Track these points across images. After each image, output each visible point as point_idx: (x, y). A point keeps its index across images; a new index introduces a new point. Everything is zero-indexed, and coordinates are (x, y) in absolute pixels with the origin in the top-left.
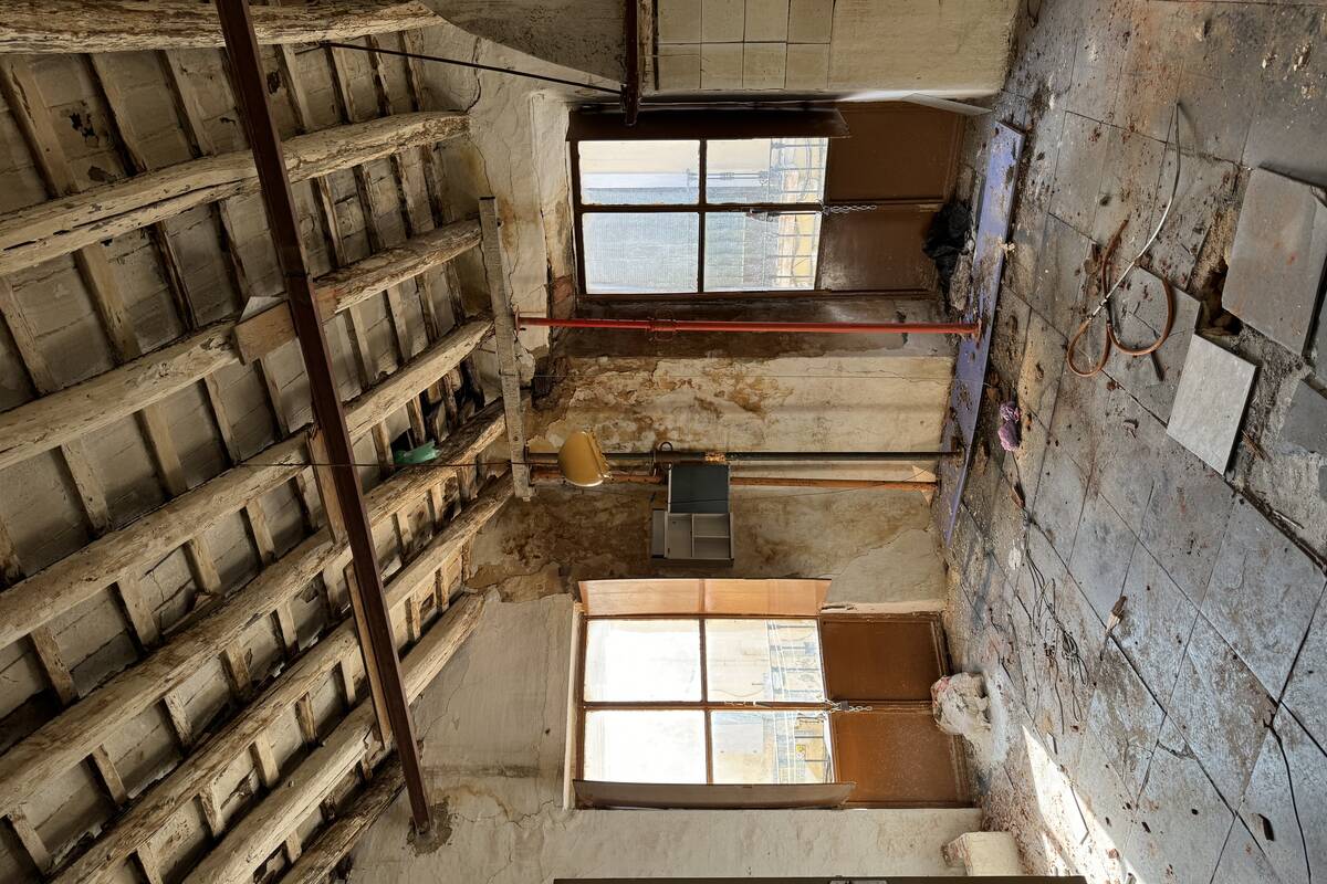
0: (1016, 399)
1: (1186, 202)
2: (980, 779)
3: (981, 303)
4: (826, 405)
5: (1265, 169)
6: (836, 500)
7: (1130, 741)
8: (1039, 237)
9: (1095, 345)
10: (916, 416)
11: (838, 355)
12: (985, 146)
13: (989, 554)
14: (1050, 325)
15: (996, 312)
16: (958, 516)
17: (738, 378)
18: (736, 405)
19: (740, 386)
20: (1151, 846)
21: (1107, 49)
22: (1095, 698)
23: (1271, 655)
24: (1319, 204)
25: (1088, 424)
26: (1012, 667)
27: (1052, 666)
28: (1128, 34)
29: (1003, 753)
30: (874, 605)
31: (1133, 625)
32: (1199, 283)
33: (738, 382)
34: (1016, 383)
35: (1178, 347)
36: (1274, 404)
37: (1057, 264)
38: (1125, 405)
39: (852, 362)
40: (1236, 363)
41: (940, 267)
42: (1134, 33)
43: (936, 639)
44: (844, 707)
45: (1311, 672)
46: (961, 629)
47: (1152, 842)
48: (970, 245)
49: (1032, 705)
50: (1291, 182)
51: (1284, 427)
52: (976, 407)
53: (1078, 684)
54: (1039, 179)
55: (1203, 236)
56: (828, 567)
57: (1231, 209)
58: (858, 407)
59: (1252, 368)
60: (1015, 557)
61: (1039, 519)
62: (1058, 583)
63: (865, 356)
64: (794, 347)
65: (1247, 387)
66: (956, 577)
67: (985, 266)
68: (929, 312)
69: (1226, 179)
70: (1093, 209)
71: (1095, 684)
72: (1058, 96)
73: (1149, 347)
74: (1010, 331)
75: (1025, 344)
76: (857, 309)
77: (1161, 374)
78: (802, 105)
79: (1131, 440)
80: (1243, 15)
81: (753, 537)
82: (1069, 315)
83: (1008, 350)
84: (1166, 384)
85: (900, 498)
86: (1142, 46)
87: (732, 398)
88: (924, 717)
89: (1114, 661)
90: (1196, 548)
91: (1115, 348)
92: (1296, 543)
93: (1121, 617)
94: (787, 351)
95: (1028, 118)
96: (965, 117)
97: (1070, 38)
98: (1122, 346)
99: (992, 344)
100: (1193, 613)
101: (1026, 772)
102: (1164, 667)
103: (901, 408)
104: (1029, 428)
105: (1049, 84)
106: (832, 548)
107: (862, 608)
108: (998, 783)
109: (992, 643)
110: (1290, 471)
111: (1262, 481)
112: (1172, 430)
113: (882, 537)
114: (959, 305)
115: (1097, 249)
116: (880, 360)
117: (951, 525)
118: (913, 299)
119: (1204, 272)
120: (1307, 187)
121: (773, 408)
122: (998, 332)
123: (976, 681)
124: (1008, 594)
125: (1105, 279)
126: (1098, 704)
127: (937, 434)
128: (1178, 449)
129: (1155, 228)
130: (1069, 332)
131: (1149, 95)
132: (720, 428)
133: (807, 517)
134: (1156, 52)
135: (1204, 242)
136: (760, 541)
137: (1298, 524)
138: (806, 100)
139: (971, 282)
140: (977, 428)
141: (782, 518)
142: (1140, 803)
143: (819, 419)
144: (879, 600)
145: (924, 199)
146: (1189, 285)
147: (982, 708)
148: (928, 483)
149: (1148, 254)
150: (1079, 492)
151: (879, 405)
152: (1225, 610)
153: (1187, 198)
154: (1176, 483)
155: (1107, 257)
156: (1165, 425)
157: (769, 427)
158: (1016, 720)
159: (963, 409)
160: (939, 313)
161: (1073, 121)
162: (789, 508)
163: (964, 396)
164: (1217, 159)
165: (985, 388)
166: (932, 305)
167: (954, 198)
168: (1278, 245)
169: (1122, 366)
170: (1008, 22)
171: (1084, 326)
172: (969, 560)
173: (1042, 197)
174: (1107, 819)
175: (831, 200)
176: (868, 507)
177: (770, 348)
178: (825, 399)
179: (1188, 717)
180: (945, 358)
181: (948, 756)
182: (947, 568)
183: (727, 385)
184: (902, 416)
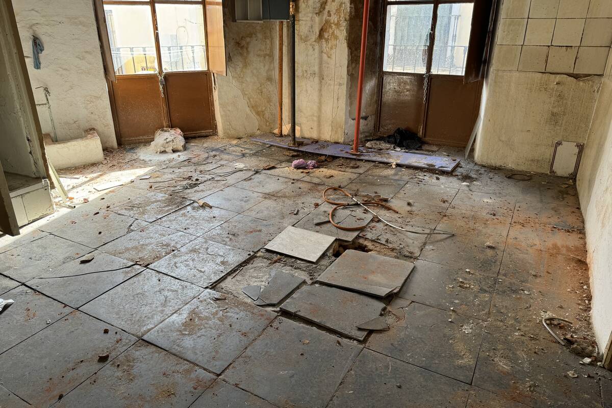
0: (318, 167)
1: (402, 236)
2: (133, 148)
3: (368, 154)
4: (322, 78)
5: (413, 269)
6: (272, 84)
7: (140, 208)
8: (397, 177)
9: (338, 199)
10: (315, 125)
11: (347, 82)
12: (448, 156)
13: (244, 155)
14: (352, 181)
15: (362, 160)
16: (265, 144)
17: (338, 25)
18: (323, 25)
19: (334, 27)
20: (87, 215)
21: (488, 206)
22: (164, 195)
23: (171, 265)
24: (390, 290)
25: (300, 195)
26: (186, 163)
27: (184, 178)
28: (494, 215)
29: (144, 158)
30: (217, 101)
31: (198, 211)
32: (361, 241)
33: (335, 25)
34: (326, 168)
35: (331, 232)
36: (295, 269)
37: (382, 184)
38: (306, 210)
39: (343, 91)
40: (318, 254)
41: (389, 137)
42: (494, 217)
43: (203, 132)
44: (161, 82)
45: (159, 280)
46: (208, 143)
47: (89, 216)
48: (398, 149)
49: (165, 171)
50: (405, 278)
51: (283, 273)
52: (317, 152)
53: (173, 189)
54: (425, 178)
55: (384, 243)
56: (236, 78)
57: (396, 254)
58: (321, 96)
59: (314, 260)
60: (240, 165)
61: (257, 175)
62: (224, 182)
63: (346, 98)
64: (353, 59)
65: (306, 258)
66: (235, 142)
67: (386, 155)
68: (367, 132)
69: (411, 253)
70: (406, 200)
71: (171, 195)
72: (468, 186)
73: (333, 220)
74: (351, 165)
75: (344, 171)
76: (372, 95)
77: (318, 224)
78: (485, 60)
79: (289, 212)
80: (495, 262)
81: (250, 35)
82: (356, 189)
83: (343, 165)
84: (313, 226)
85: (274, 117)
86: (487, 220)
87: (327, 22)
88: (162, 123)
89: (181, 203)
90: (231, 236)
91: (335, 206)
92: (225, 276)
93: (202, 206)
94: (351, 54)
95: (459, 174)
96: (465, 148)
97: (497, 192)
98: (335, 209)
99: (347, 158)
100: (198, 235)
101: (133, 167)
102: (174, 223)
103: (319, 117)
104: (302, 172)
105: (474, 183)
106: (246, 81)
107: (216, 94)
108: (129, 156)
109: (199, 155)
110: (261, 274)
111: (259, 263)
112: (290, 228)
113: (254, 107)
114: (368, 144)
115: (386, 200)
116: (344, 106)
117: (260, 141)
118: (375, 124)
119: (366, 243)
120: (400, 285)
121: (321, 47)
122: (353, 161)
123: (181, 148)
124: (222, 162)
125: (370, 203)
126: (161, 196)
127: (306, 136)
128: (280, 230)
129: (392, 224)
130: (347, 189)
131: (461, 223)
132: (310, 15)
133: (263, 67)
134: (483, 226)
135: (381, 243)
136: (248, 39)
137: (234, 277)
138: (487, 62)
139: (379, 150)
140: (306, 152)
141: (262, 53)
142: (109, 212)
143: (315, 74)
144: (220, 104)
145: (425, 128)
146: (361, 237)
147: (167, 150)
148: (281, 131)
149: (379, 221)
150: (267, 191)
151: (321, 106)
152: (197, 247)
153: (404, 237)
154: (264, 229)
155: (381, 204)
156: (293, 226)
157: (311, 45)
158: (159, 164)
159: (317, 146)
160: (366, 136)
161: (453, 192)
162: (267, 57)
163: (323, 147)
164: (422, 249)
165: (326, 155)
166: (371, 134)
167: (424, 143)
168: (373, 272)
169: (326, 209)
170: (511, 165)
171: (348, 194)
172: (241, 147)
173: (416, 179)
174: (104, 199)
175: (431, 78)
176: (269, 101)
177: (353, 44)
178: (325, 77)
179: (148, 232)
180: (343, 139)
181: (144, 135)
182: (239, 138)
183: (334, 18)
184: (315, 119)
